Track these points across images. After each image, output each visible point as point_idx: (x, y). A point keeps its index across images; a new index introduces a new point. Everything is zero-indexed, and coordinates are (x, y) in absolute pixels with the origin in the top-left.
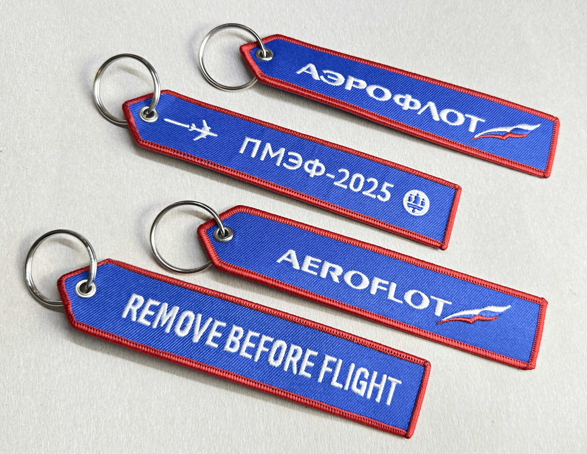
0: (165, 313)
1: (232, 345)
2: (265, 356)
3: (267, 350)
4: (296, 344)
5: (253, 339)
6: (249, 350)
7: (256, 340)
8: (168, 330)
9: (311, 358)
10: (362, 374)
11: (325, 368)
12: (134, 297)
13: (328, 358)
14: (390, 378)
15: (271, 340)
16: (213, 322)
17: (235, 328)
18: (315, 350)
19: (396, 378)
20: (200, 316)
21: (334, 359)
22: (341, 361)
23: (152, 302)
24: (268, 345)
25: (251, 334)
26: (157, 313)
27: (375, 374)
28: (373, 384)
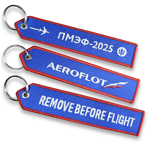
0: (53, 102)
1: (77, 111)
2: (88, 114)
3: (89, 112)
4: (99, 109)
5: (84, 108)
6: (83, 112)
7: (85, 109)
8: (55, 108)
9: (104, 114)
10: (122, 118)
11: (109, 117)
12: (42, 96)
13: (110, 113)
14: (131, 118)
15: (90, 108)
16: (70, 104)
17: (78, 105)
18: (106, 111)
19: (133, 118)
20: (65, 102)
21: (112, 113)
22: (114, 114)
23: (48, 98)
24: (89, 110)
25: (83, 107)
26: (50, 102)
27: (126, 117)
28: (126, 120)
